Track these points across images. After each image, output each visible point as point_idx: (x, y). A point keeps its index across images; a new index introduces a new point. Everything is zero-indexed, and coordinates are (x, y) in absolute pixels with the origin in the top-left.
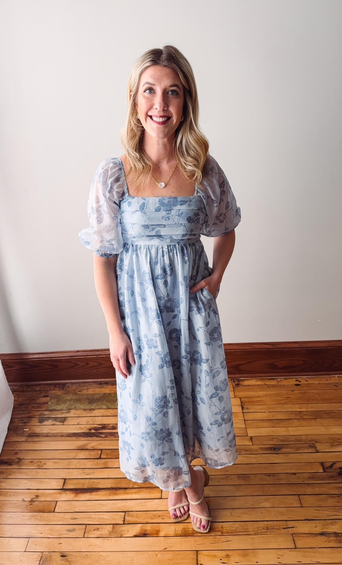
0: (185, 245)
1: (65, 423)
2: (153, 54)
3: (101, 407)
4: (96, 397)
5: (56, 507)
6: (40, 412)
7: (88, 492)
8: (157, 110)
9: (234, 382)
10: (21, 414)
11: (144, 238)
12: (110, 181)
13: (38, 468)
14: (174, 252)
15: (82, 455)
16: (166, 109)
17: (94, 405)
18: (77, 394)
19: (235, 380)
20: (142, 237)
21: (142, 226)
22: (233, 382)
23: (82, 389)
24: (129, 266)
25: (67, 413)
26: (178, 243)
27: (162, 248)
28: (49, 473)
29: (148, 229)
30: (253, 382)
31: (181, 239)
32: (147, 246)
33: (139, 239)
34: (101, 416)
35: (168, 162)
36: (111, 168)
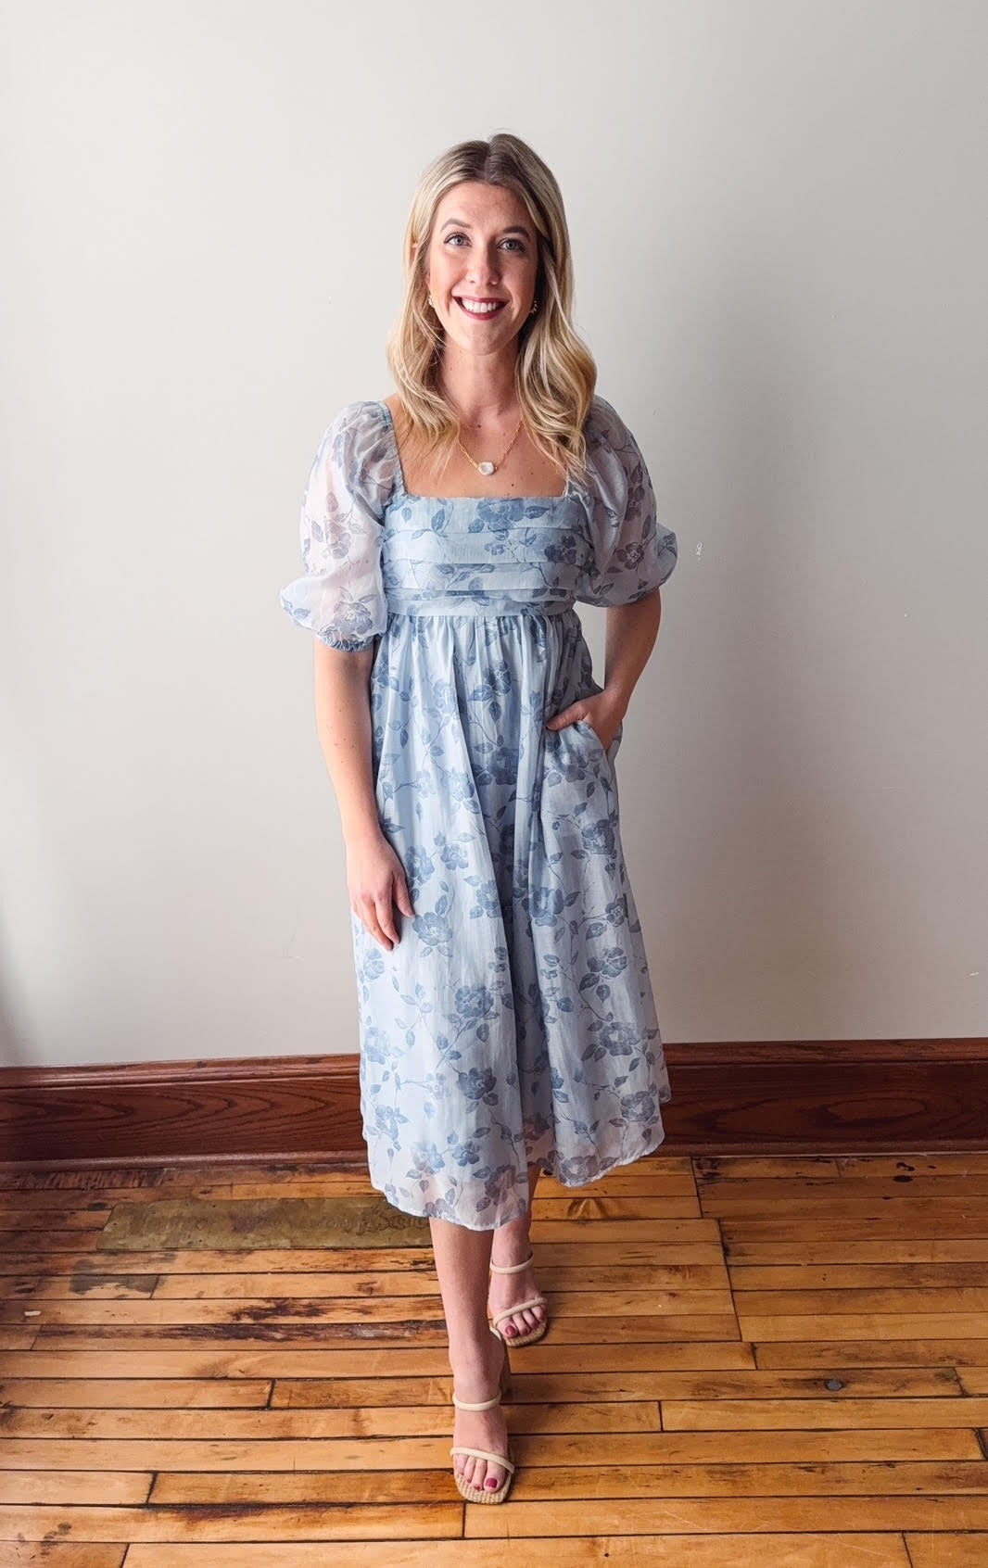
0: (540, 618)
1: (157, 1294)
2: (468, 155)
3: (273, 1242)
4: (256, 1210)
5: (126, 1562)
6: (77, 1259)
7: (228, 1516)
8: (474, 286)
9: (700, 1167)
10: (17, 1262)
11: (443, 597)
12: (361, 457)
13: (71, 1436)
14: (512, 635)
15: (212, 1395)
16: (494, 283)
17: (251, 1236)
18: (195, 1200)
19: (702, 1161)
20: (437, 596)
21: (437, 567)
22: (696, 1169)
23: (212, 1186)
24: (400, 671)
25: (162, 1260)
26: (524, 612)
27: (485, 623)
28: (104, 1454)
29: (450, 575)
30: (759, 1168)
31: (531, 603)
32: (448, 619)
33: (429, 602)
34: (272, 1273)
35: (501, 412)
36: (363, 426)
